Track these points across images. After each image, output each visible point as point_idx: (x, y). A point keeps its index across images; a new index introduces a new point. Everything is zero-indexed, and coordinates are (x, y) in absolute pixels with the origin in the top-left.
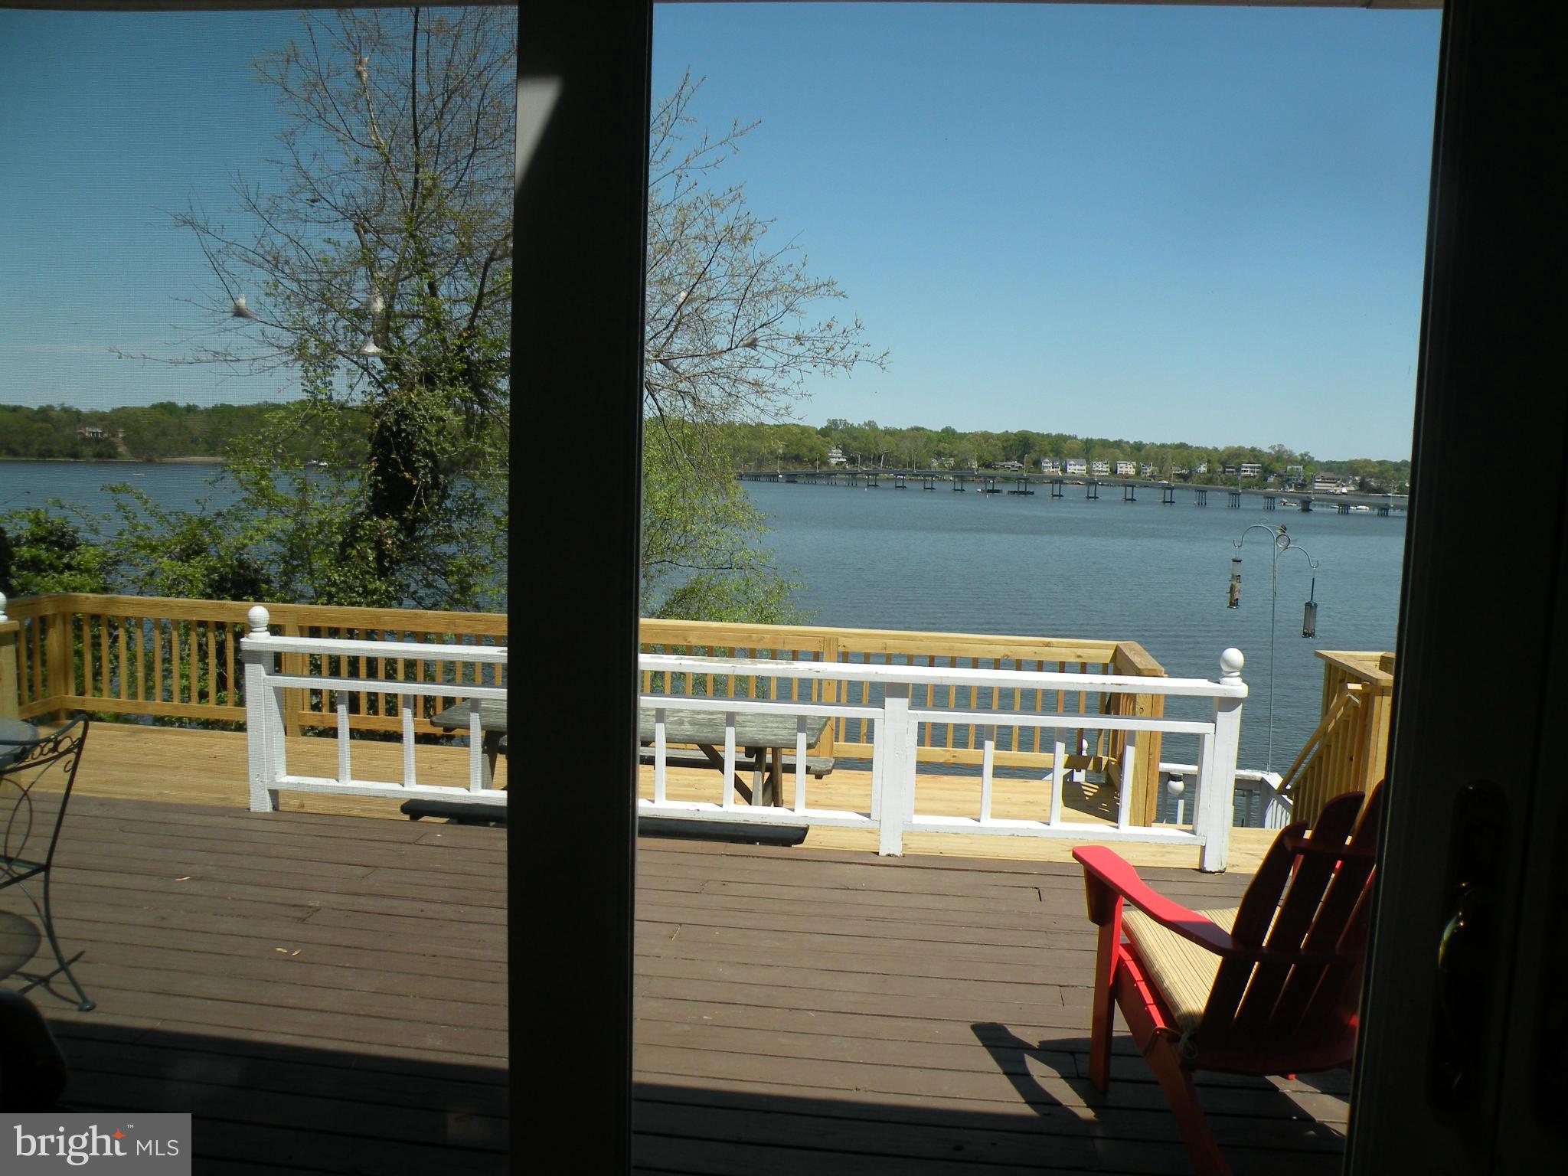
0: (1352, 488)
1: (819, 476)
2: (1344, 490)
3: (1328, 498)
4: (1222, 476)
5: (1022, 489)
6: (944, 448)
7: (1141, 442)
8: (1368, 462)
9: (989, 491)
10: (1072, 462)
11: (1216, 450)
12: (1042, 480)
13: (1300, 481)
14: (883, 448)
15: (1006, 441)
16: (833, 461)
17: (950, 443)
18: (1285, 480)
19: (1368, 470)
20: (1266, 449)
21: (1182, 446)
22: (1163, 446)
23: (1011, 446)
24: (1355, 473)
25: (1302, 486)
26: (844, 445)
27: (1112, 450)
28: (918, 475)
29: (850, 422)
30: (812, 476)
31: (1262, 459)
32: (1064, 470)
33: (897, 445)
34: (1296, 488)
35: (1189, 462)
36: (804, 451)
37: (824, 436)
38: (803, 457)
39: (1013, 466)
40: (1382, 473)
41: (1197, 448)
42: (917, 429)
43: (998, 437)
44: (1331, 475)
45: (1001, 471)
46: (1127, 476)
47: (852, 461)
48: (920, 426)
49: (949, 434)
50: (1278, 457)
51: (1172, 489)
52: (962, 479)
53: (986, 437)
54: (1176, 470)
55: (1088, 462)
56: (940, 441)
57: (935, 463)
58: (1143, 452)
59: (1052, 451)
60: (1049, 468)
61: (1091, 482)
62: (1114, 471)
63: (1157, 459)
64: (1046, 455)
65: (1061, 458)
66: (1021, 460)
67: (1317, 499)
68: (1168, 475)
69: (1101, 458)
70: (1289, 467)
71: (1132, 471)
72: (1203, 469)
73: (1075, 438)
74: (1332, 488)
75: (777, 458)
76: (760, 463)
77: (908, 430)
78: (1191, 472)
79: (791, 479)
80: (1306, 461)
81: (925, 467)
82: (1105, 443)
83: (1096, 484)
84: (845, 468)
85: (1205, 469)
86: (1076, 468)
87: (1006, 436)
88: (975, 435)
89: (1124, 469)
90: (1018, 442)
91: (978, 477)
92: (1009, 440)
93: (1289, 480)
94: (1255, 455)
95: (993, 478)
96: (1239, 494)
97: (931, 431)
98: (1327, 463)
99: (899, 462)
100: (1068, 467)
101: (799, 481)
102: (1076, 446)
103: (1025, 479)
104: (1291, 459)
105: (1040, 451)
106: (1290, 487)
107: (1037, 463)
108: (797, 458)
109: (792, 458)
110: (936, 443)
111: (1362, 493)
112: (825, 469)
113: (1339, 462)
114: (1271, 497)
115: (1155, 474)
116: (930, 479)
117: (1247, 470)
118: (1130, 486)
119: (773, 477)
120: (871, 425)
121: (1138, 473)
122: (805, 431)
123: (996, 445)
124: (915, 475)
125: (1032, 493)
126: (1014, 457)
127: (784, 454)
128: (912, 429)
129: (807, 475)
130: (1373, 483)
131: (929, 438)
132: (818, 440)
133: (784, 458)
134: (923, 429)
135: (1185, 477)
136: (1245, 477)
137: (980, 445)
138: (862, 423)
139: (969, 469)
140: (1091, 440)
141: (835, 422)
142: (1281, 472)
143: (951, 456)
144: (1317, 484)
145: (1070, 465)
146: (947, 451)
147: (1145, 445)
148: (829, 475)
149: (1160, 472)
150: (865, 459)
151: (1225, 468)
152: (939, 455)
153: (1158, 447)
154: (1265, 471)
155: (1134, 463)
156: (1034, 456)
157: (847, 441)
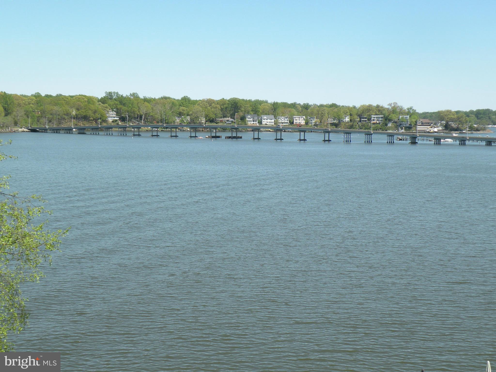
0: (440, 128)
1: (101, 129)
2: (436, 130)
3: (426, 135)
4: (360, 123)
5: (234, 135)
6: (183, 110)
7: (308, 104)
8: (449, 112)
9: (213, 137)
10: (265, 118)
11: (354, 107)
12: (246, 129)
13: (408, 125)
14: (143, 111)
15: (223, 105)
16: (110, 120)
17: (187, 107)
18: (398, 125)
19: (450, 116)
20: (386, 106)
21: (334, 106)
22: (322, 106)
23: (226, 108)
24: (442, 119)
25: (409, 128)
26: (117, 109)
27: (290, 109)
28: (167, 128)
29: (120, 93)
30: (96, 130)
31: (384, 112)
32: (260, 123)
33: (152, 108)
34: (405, 129)
35: (338, 116)
36: (90, 113)
37: (103, 103)
38: (89, 117)
39: (228, 121)
40: (458, 118)
41: (343, 106)
42: (165, 98)
43: (218, 102)
44: (427, 121)
45: (220, 124)
46: (300, 125)
47: (123, 119)
48: (167, 96)
49: (186, 101)
50: (393, 111)
51: (329, 132)
52: (195, 129)
53: (210, 102)
54: (331, 121)
55: (275, 117)
56: (180, 105)
57: (178, 120)
58: (309, 110)
59: (252, 111)
60: (250, 121)
61: (277, 130)
62: (292, 123)
63: (318, 114)
64: (248, 113)
65: (258, 115)
66: (232, 116)
67: (420, 136)
68: (326, 124)
69: (283, 114)
70: (400, 117)
71: (303, 122)
72: (347, 119)
73: (266, 102)
74: (427, 128)
75: (71, 118)
76: (60, 120)
77: (159, 99)
78: (339, 122)
79: (82, 131)
80: (411, 113)
81: (171, 123)
82: (285, 105)
83: (281, 130)
84: (118, 124)
85: (349, 120)
86: (268, 121)
87: (223, 102)
88: (203, 101)
89: (298, 121)
90: (230, 105)
91: (205, 128)
92: (225, 104)
93: (401, 124)
94: (379, 110)
95: (216, 128)
96: (371, 134)
97: (174, 99)
98: (424, 113)
99: (154, 120)
100: (263, 121)
101: (87, 133)
102: (268, 107)
103: (236, 129)
104: (402, 112)
105: (245, 111)
106: (402, 129)
107: (243, 119)
108: (85, 118)
109: (82, 117)
110: (177, 107)
111: (447, 131)
112: (104, 124)
113: (431, 113)
114: (391, 135)
115: (317, 124)
116: (175, 130)
117: (375, 119)
118: (302, 131)
119: (69, 131)
120: (135, 95)
121: (307, 123)
122: (90, 100)
123: (216, 108)
124: (164, 128)
125: (241, 138)
126: (228, 115)
127: (76, 115)
128: (162, 98)
129: (93, 129)
130: (453, 125)
131: (173, 103)
132: (99, 106)
133: (76, 117)
134: (169, 98)
135: (336, 125)
136: (373, 124)
137: (206, 107)
138: (128, 94)
139: (200, 123)
140: (277, 103)
141: (110, 93)
142: (396, 120)
143: (188, 115)
144: (418, 127)
145: (264, 119)
146: (185, 112)
147: (310, 106)
148: (109, 128)
149: (321, 122)
150: (131, 118)
151: (361, 118)
152: (180, 114)
153: (318, 107)
154: (386, 120)
155: (304, 117)
156: (241, 114)
157: (119, 107)
